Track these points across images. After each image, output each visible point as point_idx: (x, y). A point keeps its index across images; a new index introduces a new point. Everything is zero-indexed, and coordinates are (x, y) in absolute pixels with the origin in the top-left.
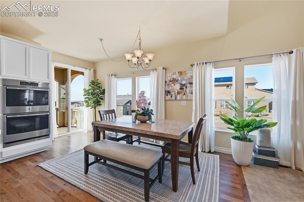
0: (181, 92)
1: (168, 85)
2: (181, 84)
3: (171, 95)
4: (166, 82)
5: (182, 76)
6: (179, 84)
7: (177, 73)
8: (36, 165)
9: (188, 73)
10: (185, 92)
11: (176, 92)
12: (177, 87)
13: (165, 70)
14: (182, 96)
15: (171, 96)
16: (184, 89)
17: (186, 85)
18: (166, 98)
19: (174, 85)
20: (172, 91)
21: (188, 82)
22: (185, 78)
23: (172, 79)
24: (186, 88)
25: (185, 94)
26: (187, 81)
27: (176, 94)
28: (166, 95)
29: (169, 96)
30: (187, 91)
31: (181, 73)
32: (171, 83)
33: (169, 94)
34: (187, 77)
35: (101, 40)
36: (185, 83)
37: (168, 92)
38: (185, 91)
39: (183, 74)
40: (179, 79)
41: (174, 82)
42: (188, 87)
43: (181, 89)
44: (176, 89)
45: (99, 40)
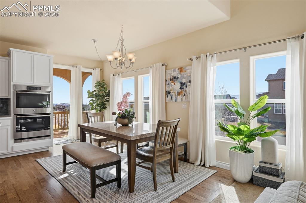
0: (181, 92)
1: (168, 84)
2: (181, 83)
3: (171, 96)
4: (166, 81)
5: (182, 73)
6: (179, 83)
7: (177, 69)
8: (35, 160)
9: (188, 70)
10: (185, 93)
11: (176, 92)
12: (177, 86)
13: (164, 67)
14: (182, 97)
15: (172, 98)
16: (184, 88)
17: (186, 84)
18: (166, 100)
19: (175, 84)
20: (172, 91)
21: (188, 81)
22: (186, 75)
23: (172, 77)
24: (186, 87)
25: (185, 95)
26: (187, 79)
27: (176, 94)
28: (166, 97)
29: (169, 98)
30: (187, 91)
31: (181, 70)
32: (171, 82)
33: (169, 95)
34: (187, 74)
35: (94, 41)
36: (185, 81)
37: (168, 93)
38: (185, 91)
39: (183, 71)
40: (179, 77)
41: (174, 81)
42: (188, 86)
43: (181, 89)
44: (176, 89)
45: (93, 40)
